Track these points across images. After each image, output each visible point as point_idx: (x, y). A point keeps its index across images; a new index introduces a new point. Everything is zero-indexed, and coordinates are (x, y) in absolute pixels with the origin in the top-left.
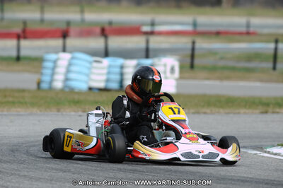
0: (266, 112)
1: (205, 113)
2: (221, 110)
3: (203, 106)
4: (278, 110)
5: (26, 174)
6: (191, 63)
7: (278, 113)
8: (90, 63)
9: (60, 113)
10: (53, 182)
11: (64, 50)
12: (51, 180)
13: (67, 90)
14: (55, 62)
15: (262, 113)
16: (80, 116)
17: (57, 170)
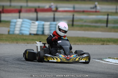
0: (103, 44)
1: (78, 44)
2: (85, 43)
3: (77, 42)
4: (108, 43)
5: (3, 69)
6: (72, 24)
7: (108, 45)
8: (30, 23)
9: (18, 44)
10: (15, 73)
11: (19, 18)
12: (14, 72)
13: (20, 34)
14: (15, 23)
15: (102, 44)
16: (26, 45)
17: (16, 67)
